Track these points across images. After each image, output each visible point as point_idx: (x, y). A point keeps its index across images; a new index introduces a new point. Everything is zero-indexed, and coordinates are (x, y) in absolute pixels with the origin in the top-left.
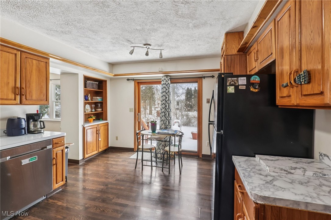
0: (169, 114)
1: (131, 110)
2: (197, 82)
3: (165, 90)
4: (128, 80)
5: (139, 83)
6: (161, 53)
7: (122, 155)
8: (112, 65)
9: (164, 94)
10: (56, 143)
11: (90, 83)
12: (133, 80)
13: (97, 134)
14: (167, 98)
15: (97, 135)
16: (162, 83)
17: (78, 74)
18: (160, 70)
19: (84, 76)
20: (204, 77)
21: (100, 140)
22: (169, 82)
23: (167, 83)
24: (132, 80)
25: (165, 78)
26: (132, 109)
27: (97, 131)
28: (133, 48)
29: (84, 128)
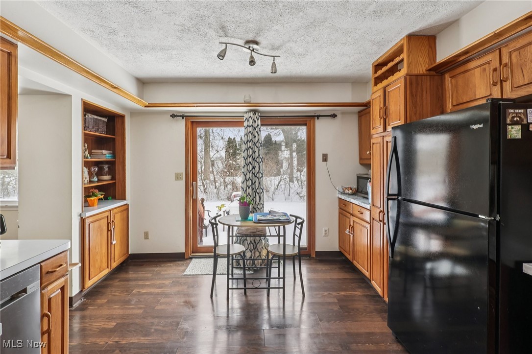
0: (259, 183)
1: (178, 177)
2: (305, 125)
3: (251, 137)
4: (173, 116)
5: (195, 124)
6: (274, 63)
7: (165, 271)
8: (143, 83)
9: (250, 144)
10: (48, 272)
11: (91, 119)
12: (183, 117)
13: (108, 230)
14: (254, 152)
15: (110, 232)
16: (245, 124)
17: (71, 96)
18: (247, 99)
19: (84, 102)
20: (318, 117)
21: (114, 242)
22: (259, 122)
23: (255, 125)
24: (180, 116)
25: (251, 114)
26: (181, 174)
27: (108, 223)
28: (224, 47)
29: (83, 221)
